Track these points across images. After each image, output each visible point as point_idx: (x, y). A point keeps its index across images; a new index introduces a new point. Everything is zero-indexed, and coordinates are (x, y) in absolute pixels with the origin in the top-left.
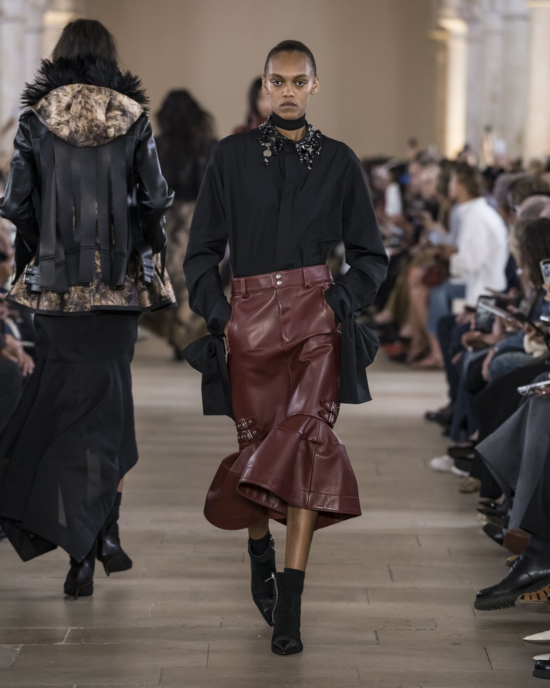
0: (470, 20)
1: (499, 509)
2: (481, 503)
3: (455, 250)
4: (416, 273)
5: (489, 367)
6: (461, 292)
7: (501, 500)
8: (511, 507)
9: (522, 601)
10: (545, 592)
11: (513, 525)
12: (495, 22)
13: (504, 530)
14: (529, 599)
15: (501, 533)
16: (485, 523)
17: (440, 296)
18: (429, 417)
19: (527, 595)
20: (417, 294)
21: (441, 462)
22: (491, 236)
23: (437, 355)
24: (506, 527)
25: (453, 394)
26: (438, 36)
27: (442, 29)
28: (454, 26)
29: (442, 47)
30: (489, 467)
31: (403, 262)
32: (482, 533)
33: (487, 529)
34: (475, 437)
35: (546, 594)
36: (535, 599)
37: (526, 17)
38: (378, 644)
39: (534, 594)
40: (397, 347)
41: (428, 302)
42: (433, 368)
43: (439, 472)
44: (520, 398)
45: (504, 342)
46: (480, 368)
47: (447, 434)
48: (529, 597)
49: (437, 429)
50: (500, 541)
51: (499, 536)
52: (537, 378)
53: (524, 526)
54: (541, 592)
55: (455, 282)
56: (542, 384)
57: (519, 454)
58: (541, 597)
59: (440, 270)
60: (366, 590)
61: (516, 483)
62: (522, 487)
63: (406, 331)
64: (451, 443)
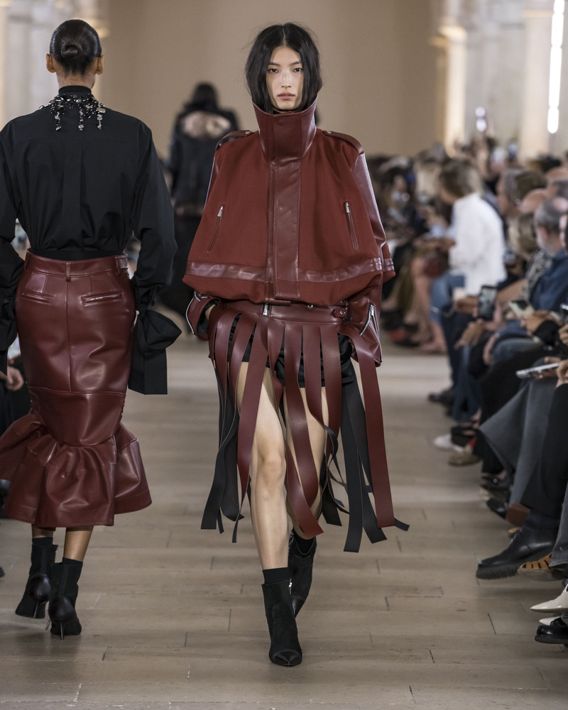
0: (469, 27)
1: (501, 485)
2: (484, 478)
3: (453, 243)
4: (418, 264)
5: (491, 352)
6: (461, 282)
7: (503, 475)
8: (512, 482)
9: (524, 570)
10: (545, 561)
11: (515, 500)
12: (491, 30)
13: (506, 504)
14: (531, 567)
15: (503, 506)
16: (487, 498)
17: (441, 285)
18: (432, 398)
19: (529, 564)
20: (421, 283)
21: (443, 441)
22: (486, 229)
23: (440, 341)
24: (508, 501)
25: (455, 376)
26: (438, 42)
27: (442, 36)
28: (454, 33)
29: (442, 53)
30: (491, 445)
31: (407, 253)
32: (484, 506)
33: (490, 503)
34: (477, 417)
35: (548, 564)
36: (536, 568)
37: (521, 26)
38: (388, 610)
39: (535, 563)
40: (401, 333)
41: (431, 291)
42: (436, 353)
43: (442, 449)
44: (519, 382)
45: (504, 328)
46: (481, 353)
47: (449, 414)
48: (530, 566)
49: (439, 410)
50: (503, 515)
51: (501, 510)
52: (536, 363)
53: (524, 502)
54: (542, 561)
55: (455, 272)
56: (539, 369)
57: (520, 433)
58: (542, 566)
59: (440, 262)
60: (377, 560)
61: (516, 461)
62: (522, 465)
63: (410, 318)
64: (453, 423)
